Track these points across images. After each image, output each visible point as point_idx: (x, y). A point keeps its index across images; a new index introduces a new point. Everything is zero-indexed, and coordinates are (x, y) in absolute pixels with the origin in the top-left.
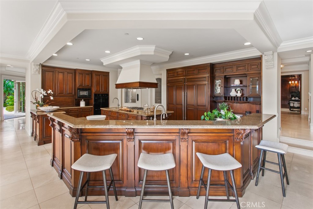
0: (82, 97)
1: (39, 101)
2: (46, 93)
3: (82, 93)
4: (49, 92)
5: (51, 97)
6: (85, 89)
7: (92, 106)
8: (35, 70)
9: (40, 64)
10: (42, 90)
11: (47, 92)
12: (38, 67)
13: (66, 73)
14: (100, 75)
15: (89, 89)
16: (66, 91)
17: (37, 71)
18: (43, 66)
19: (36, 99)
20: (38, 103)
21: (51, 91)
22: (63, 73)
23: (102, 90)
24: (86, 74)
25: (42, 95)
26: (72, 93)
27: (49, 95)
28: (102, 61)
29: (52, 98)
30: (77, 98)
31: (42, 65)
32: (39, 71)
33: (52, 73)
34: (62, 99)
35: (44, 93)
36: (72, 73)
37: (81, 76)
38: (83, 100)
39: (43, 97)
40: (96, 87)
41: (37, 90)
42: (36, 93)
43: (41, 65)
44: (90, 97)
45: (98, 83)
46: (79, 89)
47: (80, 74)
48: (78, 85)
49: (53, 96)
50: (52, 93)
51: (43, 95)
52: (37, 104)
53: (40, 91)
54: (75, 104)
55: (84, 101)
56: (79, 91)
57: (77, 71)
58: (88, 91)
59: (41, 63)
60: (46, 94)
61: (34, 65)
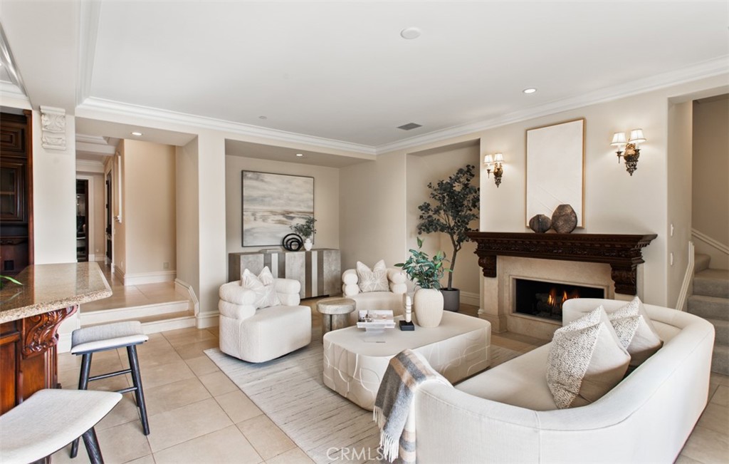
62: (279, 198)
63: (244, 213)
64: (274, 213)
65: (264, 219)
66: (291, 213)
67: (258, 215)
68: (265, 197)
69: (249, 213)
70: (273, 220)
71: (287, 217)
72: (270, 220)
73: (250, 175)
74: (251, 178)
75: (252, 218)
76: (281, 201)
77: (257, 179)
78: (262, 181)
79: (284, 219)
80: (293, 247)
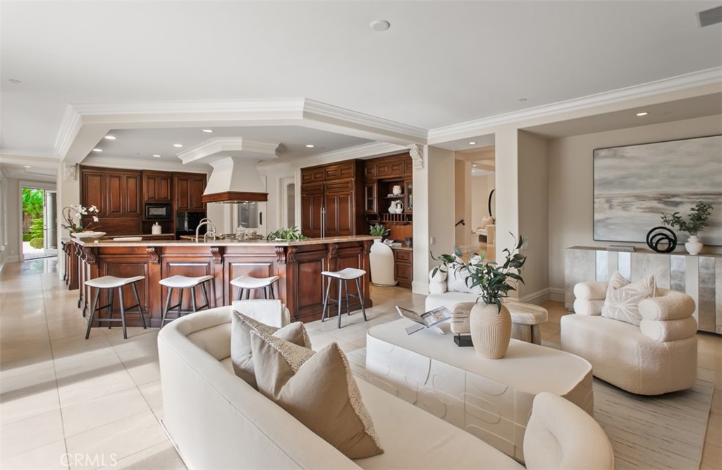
0: (155, 218)
1: (75, 225)
2: (87, 211)
3: (155, 211)
4: (91, 209)
5: (94, 217)
6: (160, 204)
7: (173, 234)
8: (69, 174)
9: (77, 164)
10: (81, 206)
11: (88, 209)
12: (73, 170)
13: (124, 178)
14: (187, 180)
15: (168, 205)
16: (125, 207)
17: (72, 175)
18: (82, 167)
19: (70, 221)
20: (73, 227)
21: (95, 207)
22: (119, 177)
23: (191, 205)
24: (162, 179)
25: (79, 214)
26: (136, 212)
27: (91, 214)
28: (179, 157)
29: (96, 219)
30: (144, 220)
31: (80, 166)
32: (76, 176)
33: (99, 178)
34: (117, 221)
35: (83, 211)
36: (136, 178)
37: (152, 182)
38: (157, 223)
39: (80, 218)
40: (181, 201)
41: (72, 206)
42: (69, 211)
43: (78, 167)
44: (168, 218)
45: (184, 195)
46: (149, 204)
47: (149, 178)
48: (146, 198)
49: (99, 216)
50: (97, 211)
51: (81, 214)
52: (71, 229)
53: (76, 208)
54: (141, 230)
55: (159, 224)
56: (148, 208)
57: (144, 174)
58: (165, 209)
59: (79, 162)
60: (86, 213)
61: (67, 166)
62: (651, 177)
63: (595, 200)
64: (640, 198)
65: (625, 206)
66: (674, 196)
67: (615, 202)
68: (625, 177)
69: (603, 200)
70: (638, 208)
71: (666, 203)
72: (634, 208)
73: (603, 153)
74: (604, 157)
75: (607, 206)
76: (654, 181)
77: (614, 156)
78: (622, 157)
79: (661, 206)
80: (659, 247)
